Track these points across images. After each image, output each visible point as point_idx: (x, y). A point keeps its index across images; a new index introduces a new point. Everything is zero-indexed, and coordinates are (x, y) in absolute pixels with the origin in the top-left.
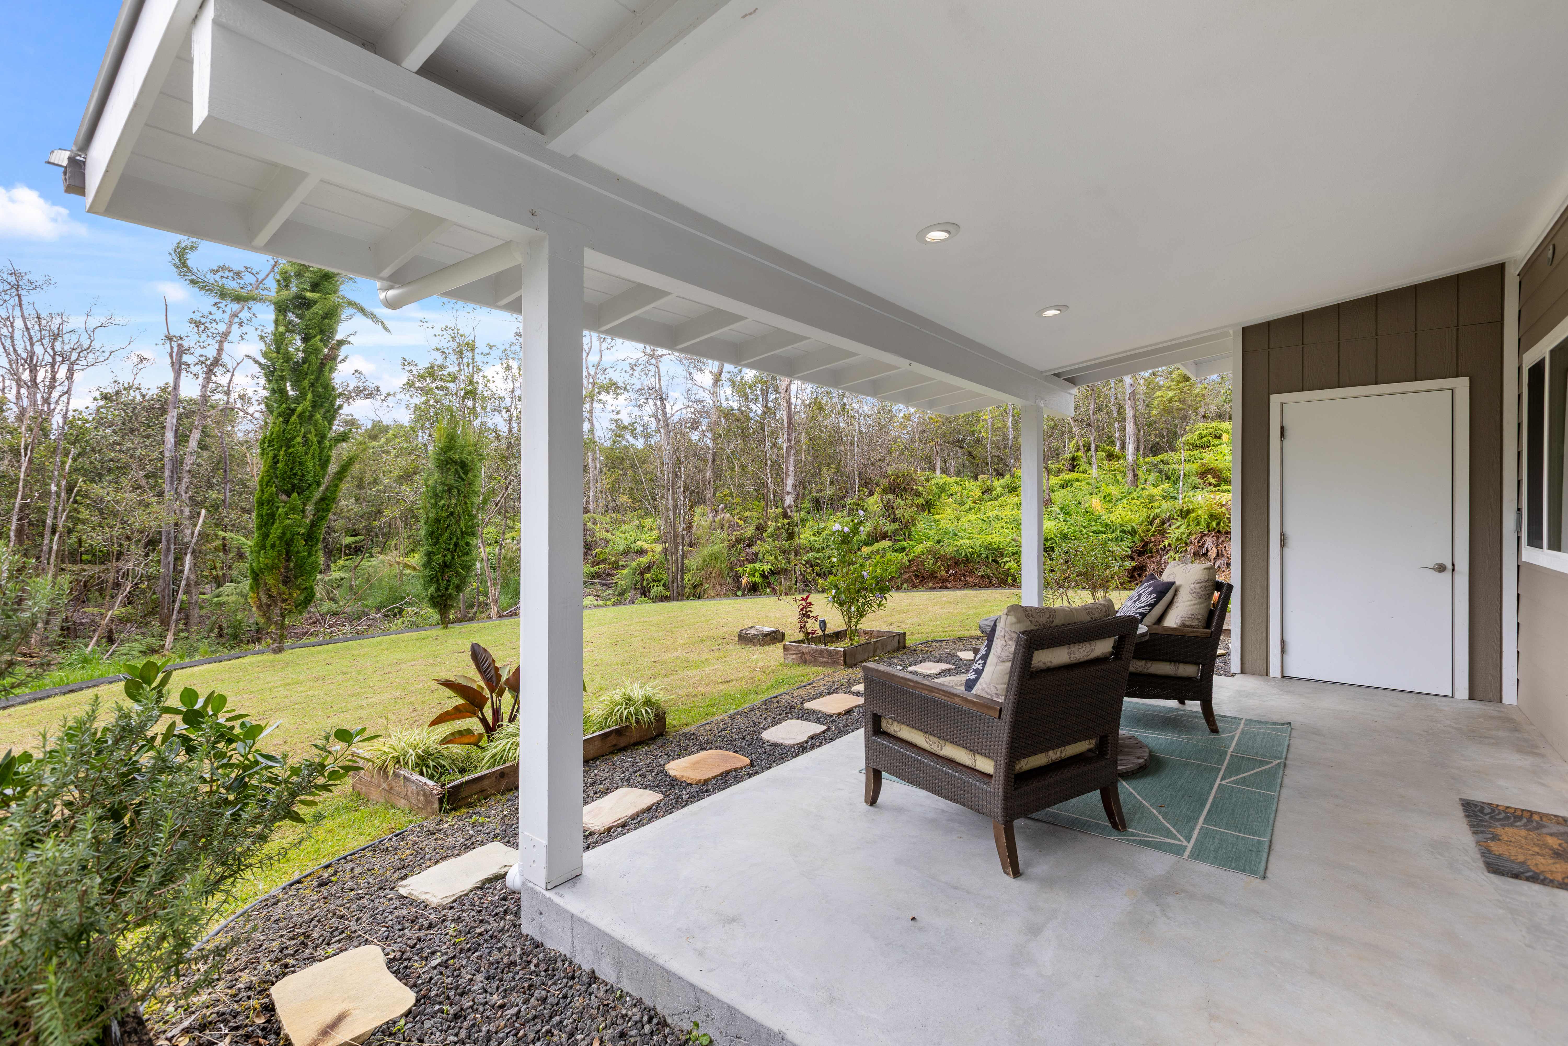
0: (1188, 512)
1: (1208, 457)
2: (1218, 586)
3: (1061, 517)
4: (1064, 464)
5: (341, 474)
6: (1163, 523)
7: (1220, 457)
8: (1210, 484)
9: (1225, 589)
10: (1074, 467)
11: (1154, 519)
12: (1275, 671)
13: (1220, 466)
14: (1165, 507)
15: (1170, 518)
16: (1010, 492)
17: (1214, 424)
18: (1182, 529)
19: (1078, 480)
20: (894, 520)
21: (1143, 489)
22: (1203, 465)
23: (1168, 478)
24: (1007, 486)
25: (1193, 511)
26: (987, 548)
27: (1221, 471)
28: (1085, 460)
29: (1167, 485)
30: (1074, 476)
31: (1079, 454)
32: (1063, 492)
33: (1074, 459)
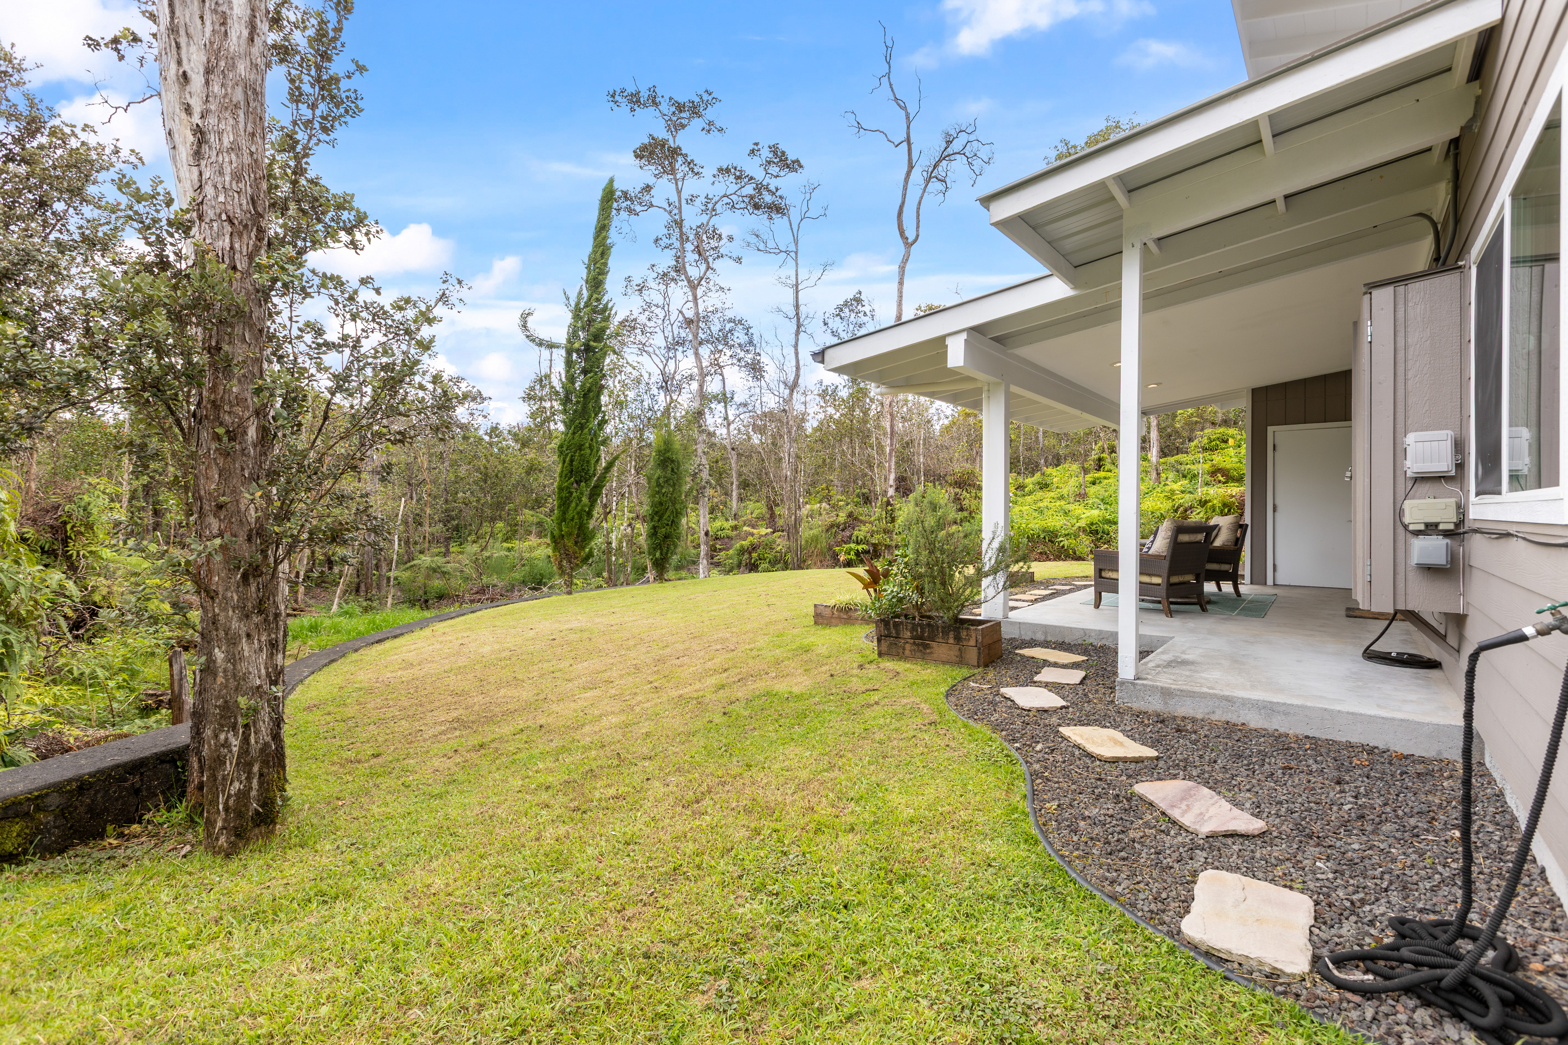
0: (1206, 502)
1: (1218, 459)
2: (1241, 526)
3: (1102, 507)
4: (1090, 463)
5: (608, 468)
6: (1186, 511)
7: (1227, 459)
8: (1220, 482)
9: (1243, 527)
10: (1100, 467)
11: (1178, 508)
12: (1270, 581)
13: (1228, 466)
14: (1186, 500)
15: (1191, 507)
16: (1041, 488)
17: (1222, 430)
18: (1201, 515)
19: (1105, 478)
20: (961, 509)
21: (1165, 485)
22: (1213, 466)
23: (1184, 476)
24: (1039, 483)
25: (1210, 501)
26: (1044, 531)
27: (1228, 470)
28: (1109, 460)
29: (1185, 482)
30: (1102, 474)
31: (1104, 455)
32: (1097, 488)
33: (1100, 460)
